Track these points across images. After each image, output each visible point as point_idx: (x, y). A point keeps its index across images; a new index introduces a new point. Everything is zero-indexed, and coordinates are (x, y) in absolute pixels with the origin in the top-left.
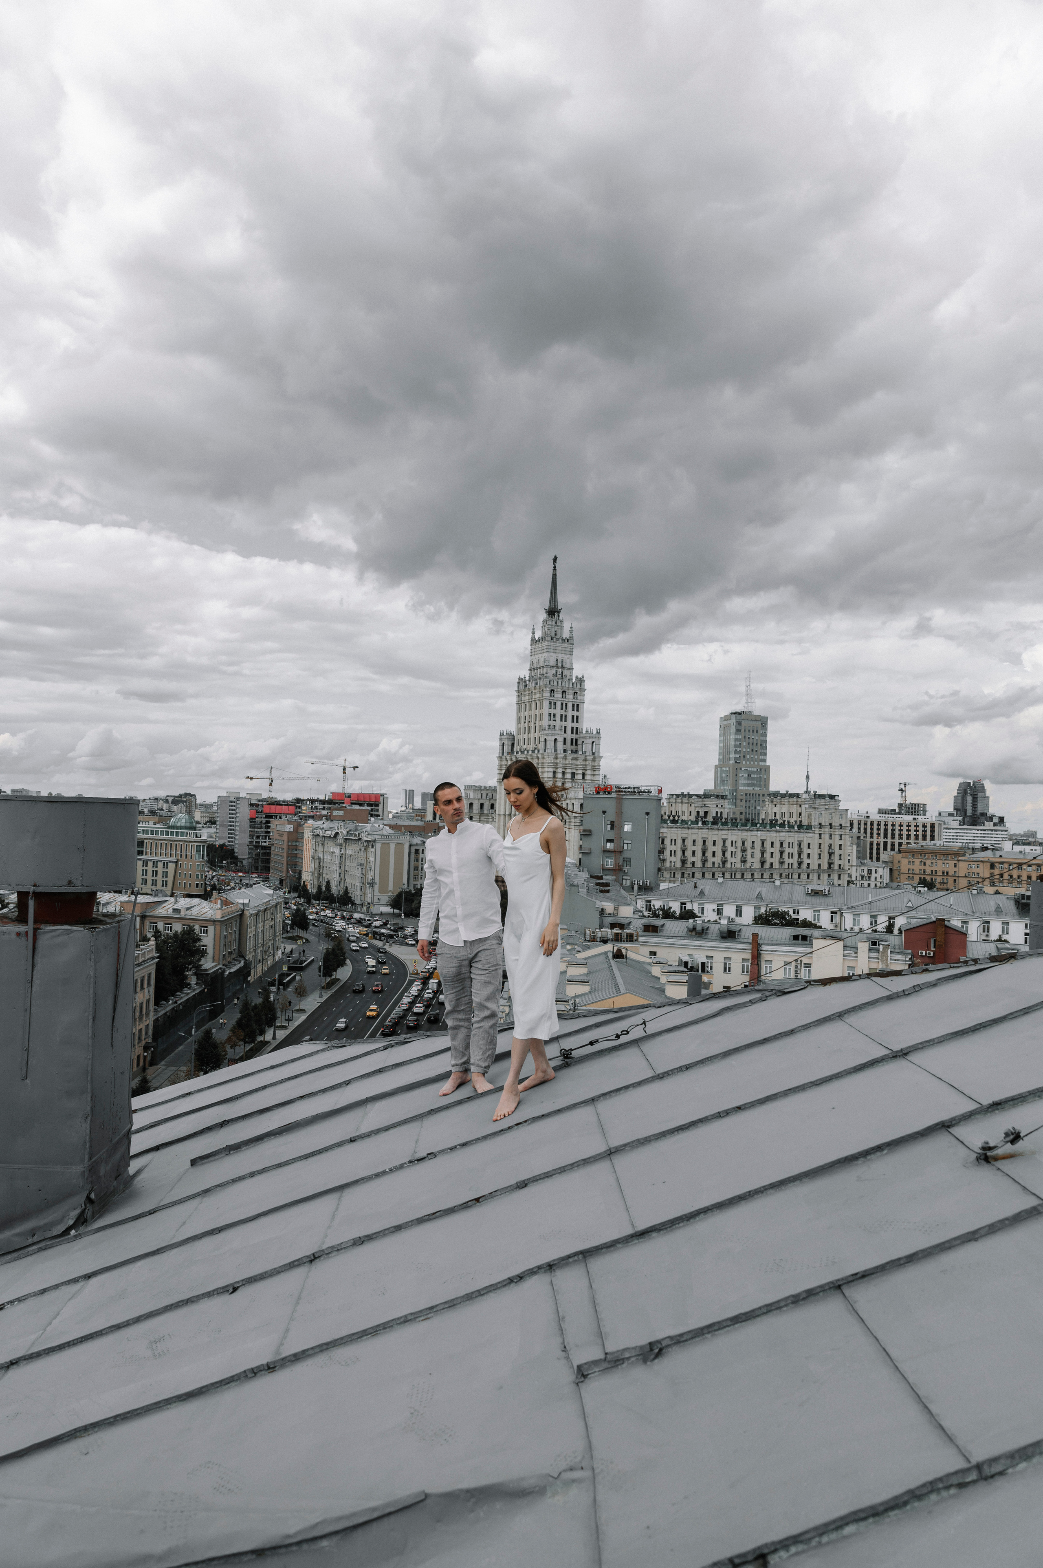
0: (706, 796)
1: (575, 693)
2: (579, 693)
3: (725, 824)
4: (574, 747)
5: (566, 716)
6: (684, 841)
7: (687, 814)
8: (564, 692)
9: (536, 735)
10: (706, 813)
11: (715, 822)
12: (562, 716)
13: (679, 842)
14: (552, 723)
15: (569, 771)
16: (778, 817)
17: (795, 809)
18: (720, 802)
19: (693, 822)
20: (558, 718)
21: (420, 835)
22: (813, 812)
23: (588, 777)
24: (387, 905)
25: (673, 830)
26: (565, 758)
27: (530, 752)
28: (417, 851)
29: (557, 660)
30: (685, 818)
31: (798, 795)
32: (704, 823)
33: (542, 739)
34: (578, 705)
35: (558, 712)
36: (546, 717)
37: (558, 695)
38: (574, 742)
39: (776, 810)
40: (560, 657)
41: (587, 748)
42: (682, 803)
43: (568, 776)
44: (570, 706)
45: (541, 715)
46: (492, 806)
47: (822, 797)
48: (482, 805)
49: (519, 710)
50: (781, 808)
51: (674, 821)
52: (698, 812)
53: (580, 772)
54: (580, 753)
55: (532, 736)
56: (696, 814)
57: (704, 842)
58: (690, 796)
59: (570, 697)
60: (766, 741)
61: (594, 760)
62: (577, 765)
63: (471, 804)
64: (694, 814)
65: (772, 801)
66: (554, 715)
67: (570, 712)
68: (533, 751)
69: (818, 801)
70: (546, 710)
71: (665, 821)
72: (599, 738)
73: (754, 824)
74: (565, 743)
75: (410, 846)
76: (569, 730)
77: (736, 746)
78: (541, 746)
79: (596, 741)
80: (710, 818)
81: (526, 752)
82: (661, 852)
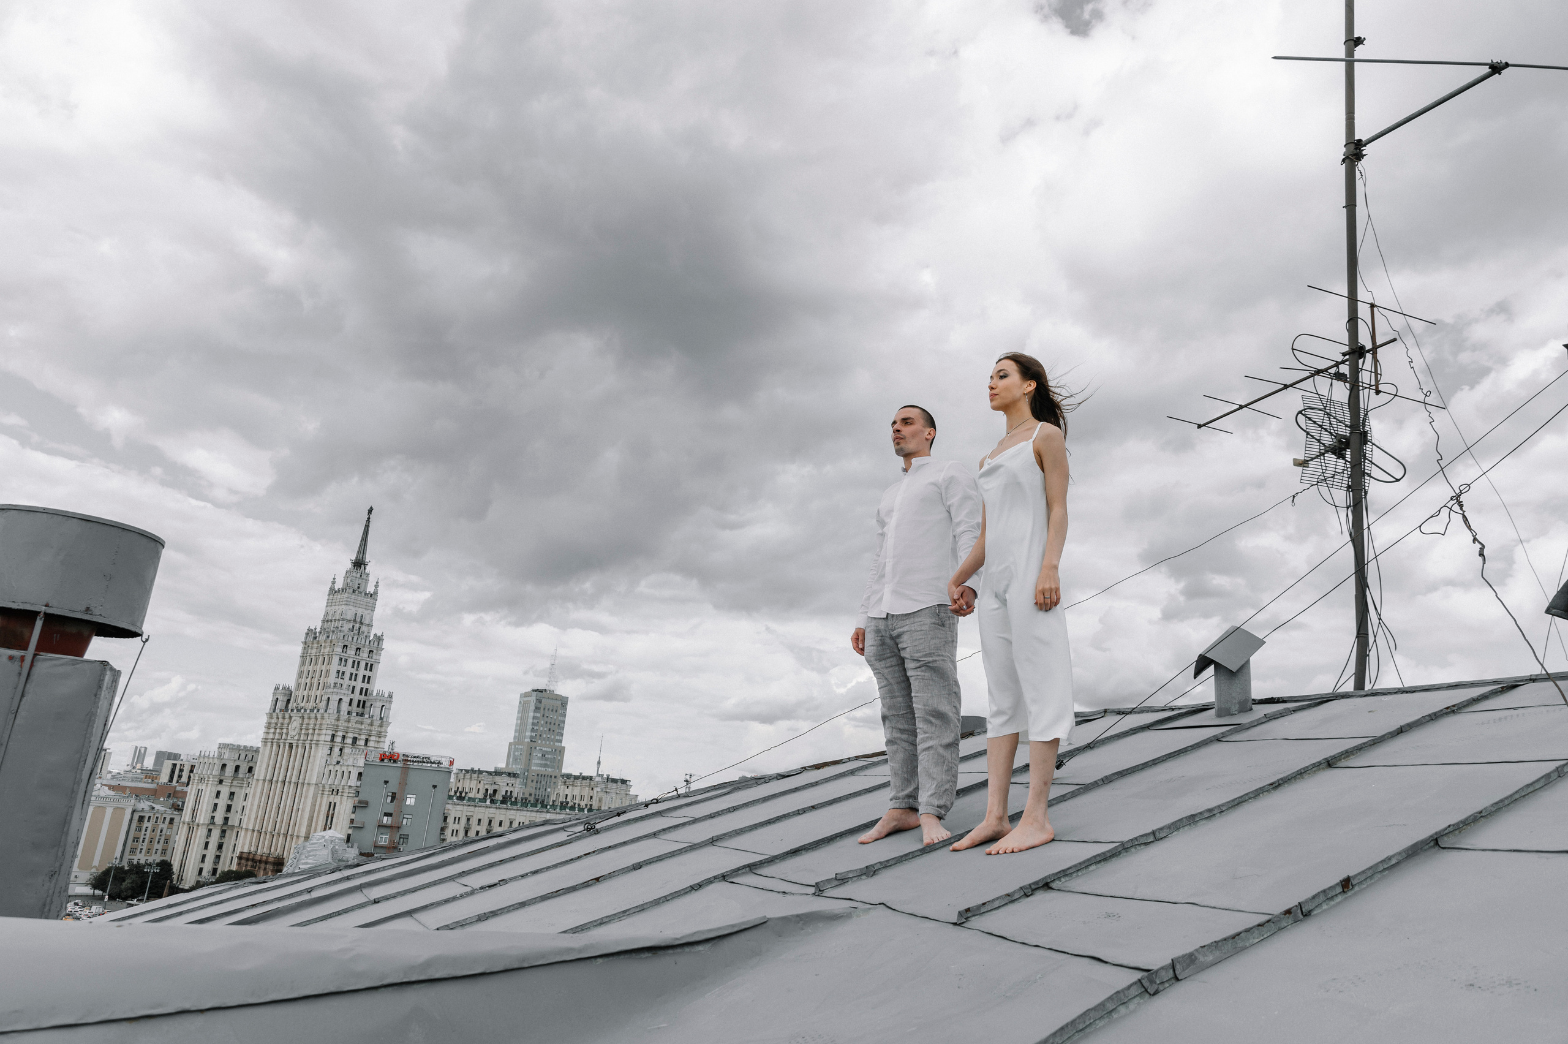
0: (498, 773)
1: (371, 651)
2: (375, 651)
3: (515, 803)
4: (360, 710)
5: (356, 675)
6: (468, 820)
7: (475, 791)
8: (358, 649)
9: (318, 693)
10: (495, 791)
11: (504, 802)
12: (351, 674)
13: (463, 821)
14: (339, 681)
15: (351, 735)
16: (569, 799)
17: (586, 792)
18: (512, 780)
19: (481, 800)
20: (347, 676)
21: (149, 800)
22: (604, 795)
23: (371, 744)
24: (87, 885)
25: (459, 808)
26: (349, 721)
27: (308, 711)
28: (141, 819)
29: (356, 615)
30: (471, 795)
31: (591, 778)
32: (492, 801)
33: (325, 698)
34: (372, 665)
35: (348, 670)
36: (333, 674)
37: (351, 652)
38: (362, 704)
39: (568, 792)
40: (360, 611)
41: (375, 711)
42: (471, 779)
43: (349, 741)
44: (363, 665)
45: (328, 671)
46: (250, 769)
47: (615, 781)
48: (237, 768)
49: (303, 663)
50: (573, 790)
51: (461, 798)
52: (487, 790)
53: (363, 737)
54: (367, 716)
55: (313, 693)
56: (484, 791)
57: (490, 822)
58: (480, 772)
59: (364, 654)
60: (564, 722)
61: (381, 726)
62: (361, 730)
63: (224, 766)
64: (482, 791)
65: (565, 782)
66: (343, 673)
67: (362, 672)
68: (312, 710)
69: (610, 785)
70: (335, 666)
71: (450, 797)
72: (390, 702)
73: (544, 806)
74: (350, 704)
75: (134, 811)
76: (357, 691)
77: (533, 724)
78: (322, 705)
79: (387, 705)
80: (499, 797)
81: (303, 711)
82: (443, 829)
